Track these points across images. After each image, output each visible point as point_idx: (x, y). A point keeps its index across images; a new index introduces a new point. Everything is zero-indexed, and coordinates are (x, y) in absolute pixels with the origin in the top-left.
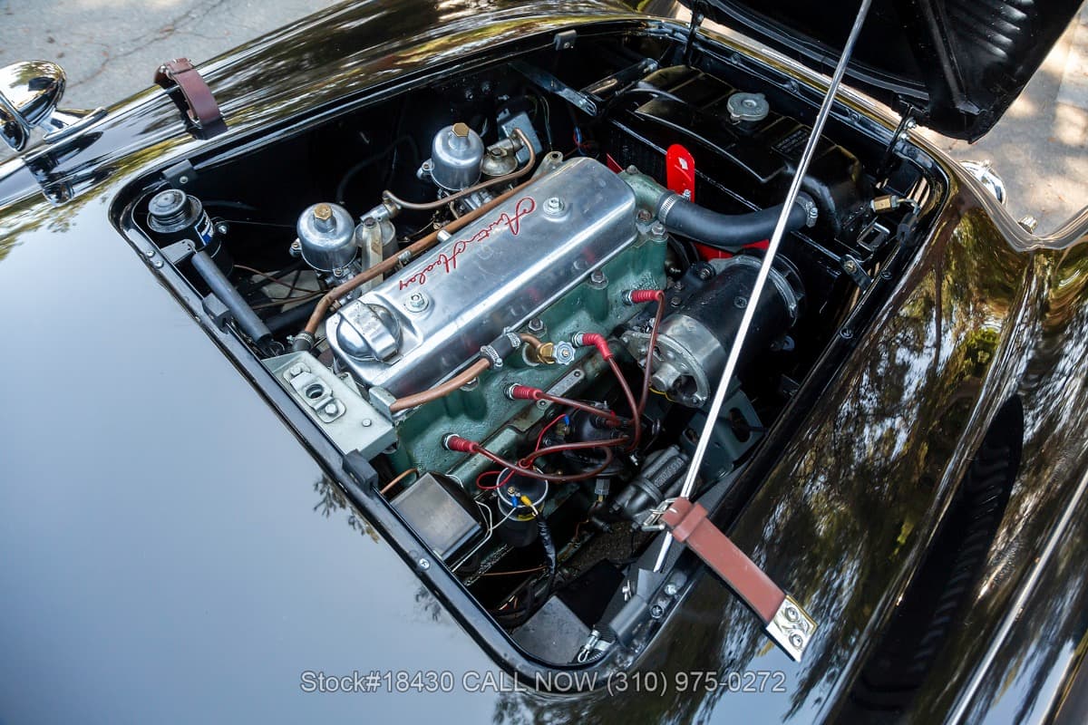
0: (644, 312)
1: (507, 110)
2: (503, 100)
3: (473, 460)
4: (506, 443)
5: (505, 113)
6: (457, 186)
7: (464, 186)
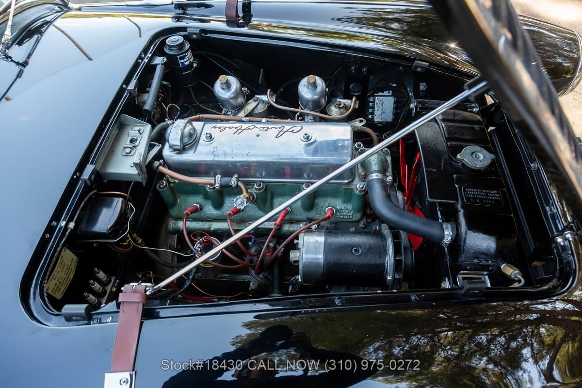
0: (334, 223)
1: (391, 92)
2: (392, 86)
3: (204, 223)
4: (222, 228)
5: (389, 92)
6: (305, 107)
7: (308, 109)
